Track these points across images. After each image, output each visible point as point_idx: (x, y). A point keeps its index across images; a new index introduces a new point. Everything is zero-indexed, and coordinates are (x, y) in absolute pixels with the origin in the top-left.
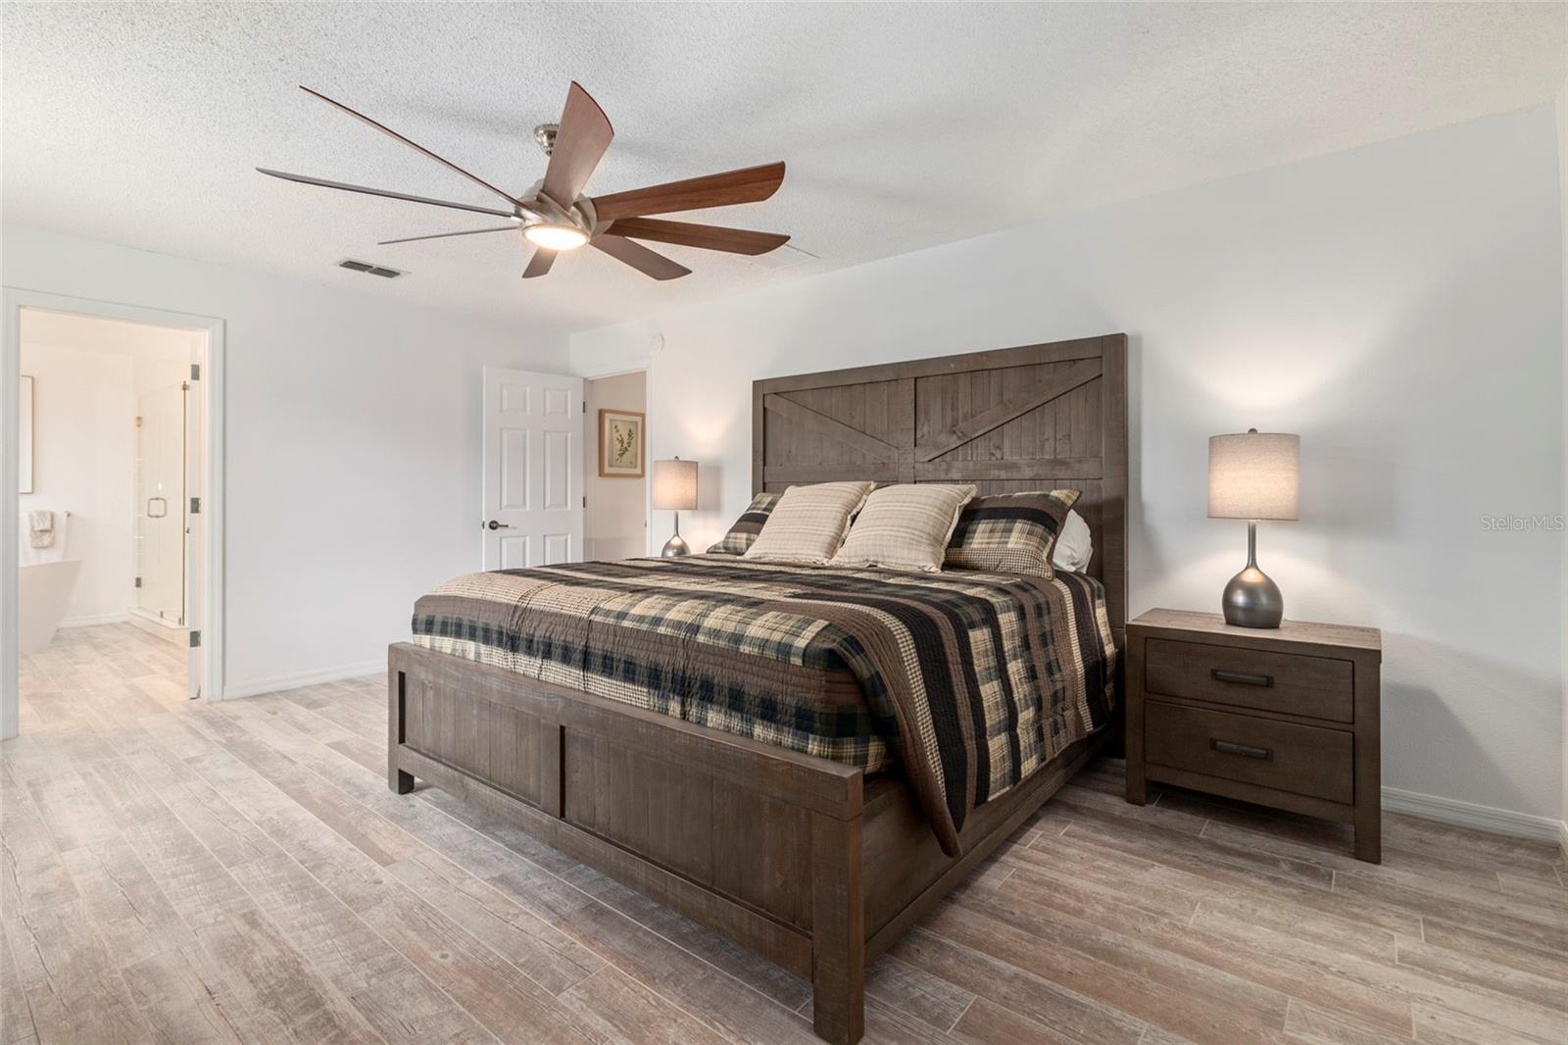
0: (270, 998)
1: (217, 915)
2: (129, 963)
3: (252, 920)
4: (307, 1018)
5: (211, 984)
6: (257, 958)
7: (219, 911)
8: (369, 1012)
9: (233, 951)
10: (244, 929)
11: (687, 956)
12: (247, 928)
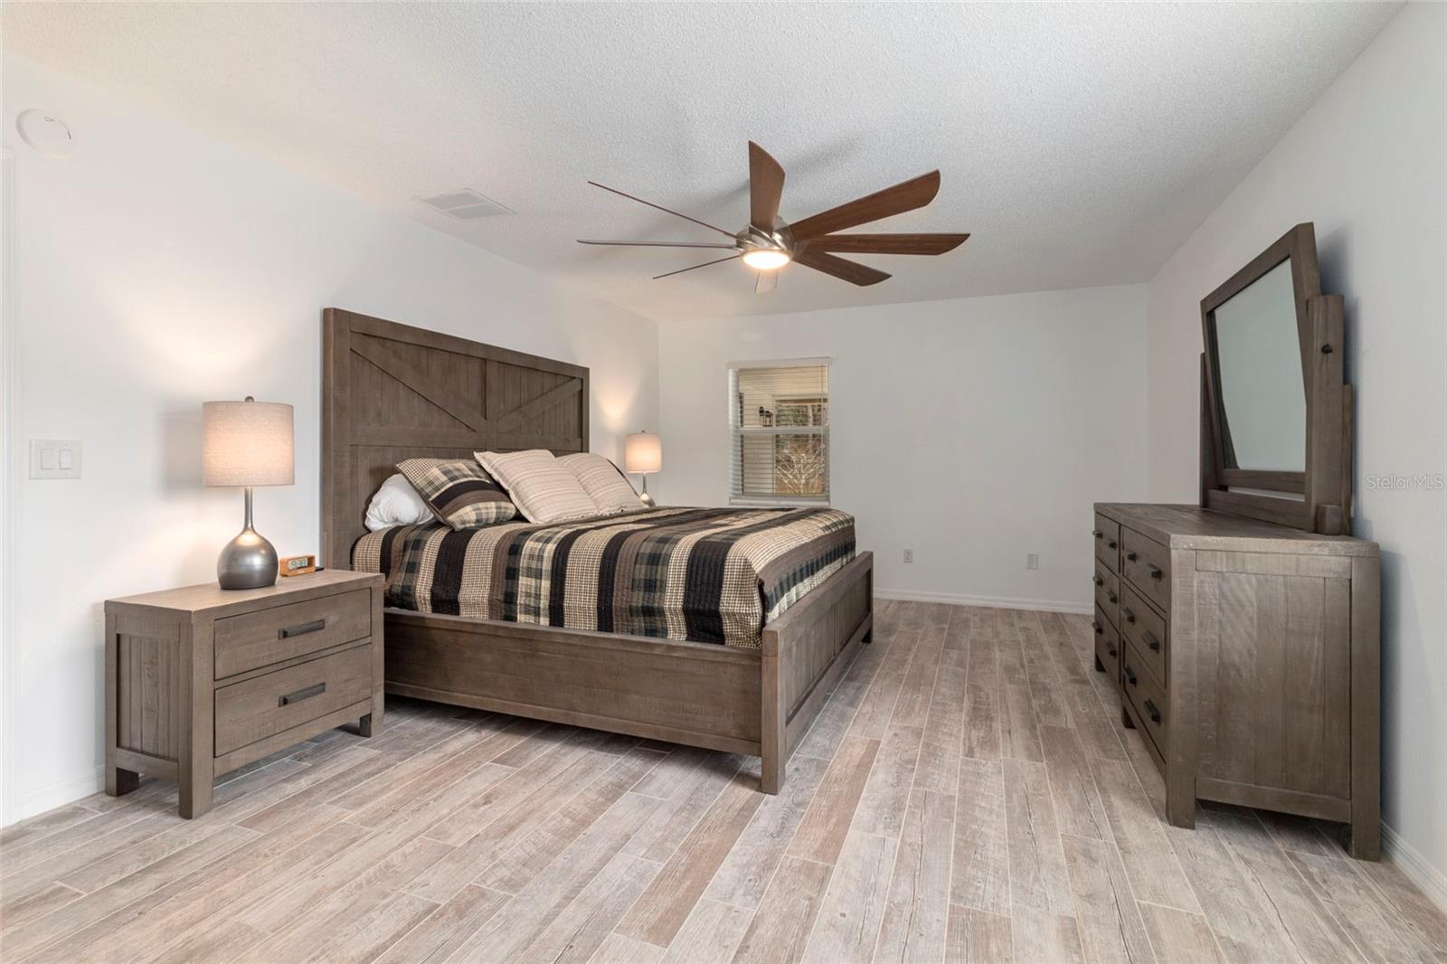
0: (989, 718)
1: (984, 766)
2: (1039, 764)
3: (970, 752)
4: (982, 706)
5: (1008, 735)
6: (982, 734)
7: (982, 767)
8: (962, 699)
9: (989, 744)
10: (977, 750)
11: (856, 663)
12: (975, 750)
